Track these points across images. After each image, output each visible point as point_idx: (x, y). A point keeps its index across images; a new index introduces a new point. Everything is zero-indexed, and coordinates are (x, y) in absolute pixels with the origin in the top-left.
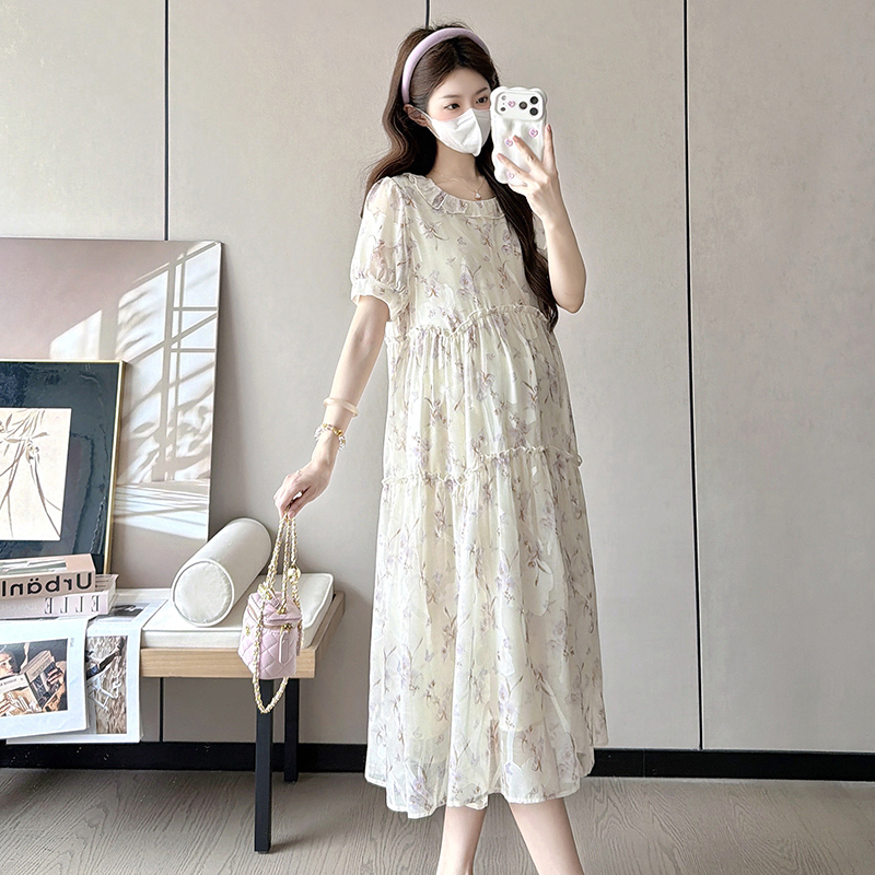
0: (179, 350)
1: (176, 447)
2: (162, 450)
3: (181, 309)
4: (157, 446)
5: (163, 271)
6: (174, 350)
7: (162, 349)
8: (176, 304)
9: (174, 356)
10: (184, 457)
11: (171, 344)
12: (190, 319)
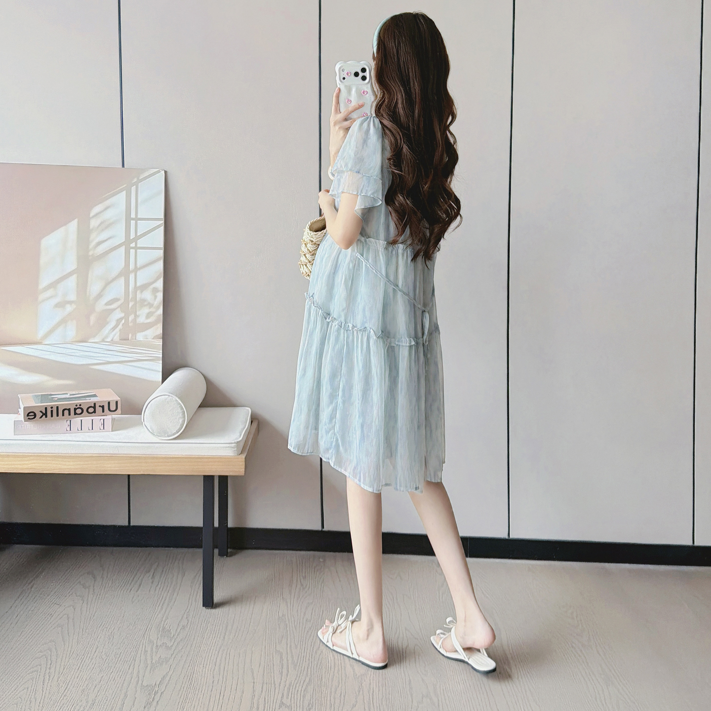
0: (136, 248)
1: (136, 316)
2: (126, 318)
3: (137, 219)
4: (123, 315)
5: (121, 191)
6: (133, 248)
7: (124, 246)
8: (133, 216)
9: (132, 251)
10: (143, 324)
11: (129, 243)
12: (143, 227)
